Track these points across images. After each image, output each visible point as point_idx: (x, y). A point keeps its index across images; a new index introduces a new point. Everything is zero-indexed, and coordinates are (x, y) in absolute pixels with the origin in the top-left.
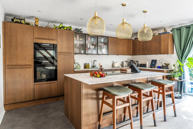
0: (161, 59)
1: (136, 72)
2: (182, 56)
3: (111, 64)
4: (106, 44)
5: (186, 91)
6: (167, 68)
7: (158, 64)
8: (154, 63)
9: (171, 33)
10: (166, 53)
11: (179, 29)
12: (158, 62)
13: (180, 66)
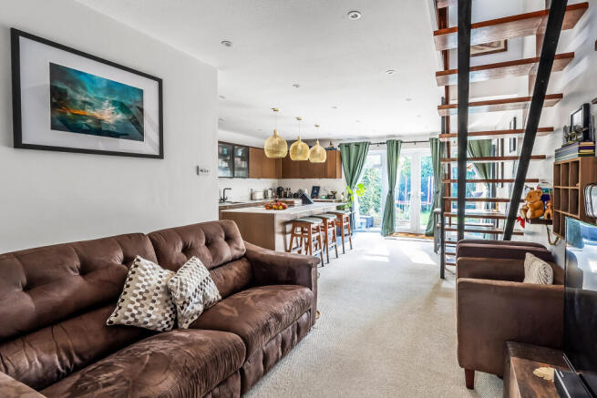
0: (326, 185)
1: (310, 203)
2: (351, 182)
3: (247, 194)
4: (246, 158)
5: (356, 226)
6: (334, 198)
7: (322, 194)
8: (316, 190)
9: (339, 149)
10: (334, 176)
11: (348, 146)
12: (321, 189)
13: (349, 195)
